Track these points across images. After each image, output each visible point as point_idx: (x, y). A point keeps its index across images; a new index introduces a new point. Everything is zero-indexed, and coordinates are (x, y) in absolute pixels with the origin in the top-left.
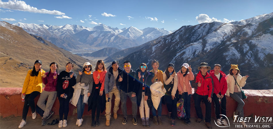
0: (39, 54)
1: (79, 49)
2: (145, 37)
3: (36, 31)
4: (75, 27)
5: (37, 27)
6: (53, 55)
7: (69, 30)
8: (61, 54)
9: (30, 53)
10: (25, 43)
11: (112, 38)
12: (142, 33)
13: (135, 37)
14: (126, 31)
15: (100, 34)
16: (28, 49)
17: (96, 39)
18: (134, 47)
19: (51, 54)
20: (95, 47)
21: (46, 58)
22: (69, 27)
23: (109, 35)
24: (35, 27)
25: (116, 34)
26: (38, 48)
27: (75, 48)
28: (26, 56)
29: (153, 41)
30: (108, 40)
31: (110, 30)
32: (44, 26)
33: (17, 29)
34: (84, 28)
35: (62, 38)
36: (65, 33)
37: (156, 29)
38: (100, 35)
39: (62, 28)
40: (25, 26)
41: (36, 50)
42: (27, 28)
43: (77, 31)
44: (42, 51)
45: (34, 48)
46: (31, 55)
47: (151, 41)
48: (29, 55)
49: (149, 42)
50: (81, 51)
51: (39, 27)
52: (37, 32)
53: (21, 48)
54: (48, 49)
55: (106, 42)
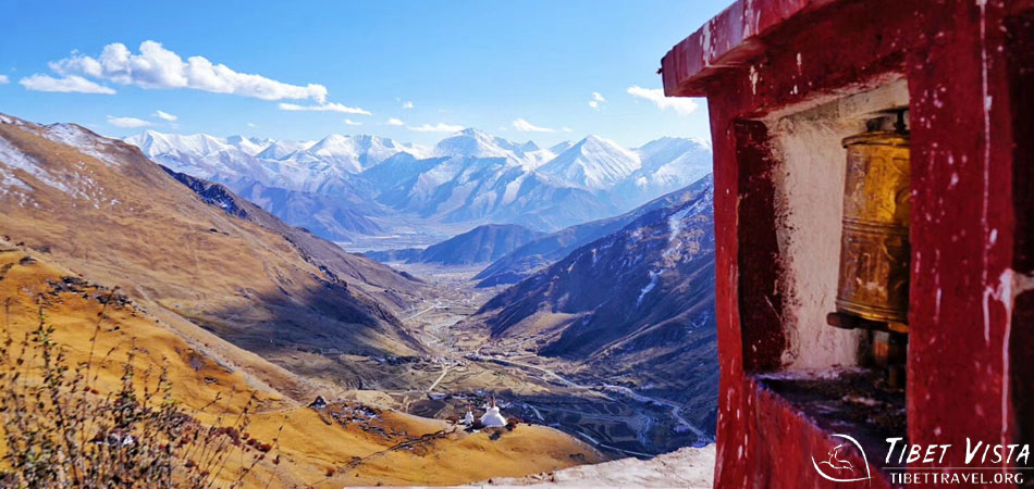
0: (199, 249)
1: (376, 232)
2: (649, 178)
3: (214, 164)
4: (364, 142)
5: (216, 147)
6: (255, 255)
7: (341, 157)
8: (288, 251)
9: (162, 247)
10: (148, 207)
11: (513, 187)
12: (638, 161)
13: (610, 181)
14: (568, 154)
15: (463, 170)
16: (157, 233)
17: (445, 191)
18: (599, 222)
19: (249, 251)
20: (442, 222)
21: (227, 267)
22: (340, 146)
23: (500, 174)
24: (210, 148)
25: (526, 169)
26: (199, 228)
27: (362, 230)
28: (148, 259)
29: (682, 192)
30: (493, 195)
31: (503, 153)
32: (245, 142)
33: (119, 153)
34: (399, 148)
35: (313, 189)
36: (326, 168)
37: (697, 144)
38: (461, 173)
39: (313, 149)
40: (172, 146)
41: (187, 236)
42: (178, 151)
43: (372, 159)
44: (214, 237)
45: (183, 226)
46: (168, 254)
47: (672, 196)
48: (160, 257)
49: (662, 199)
50: (383, 240)
51: (226, 147)
52: (214, 168)
53: (129, 227)
54: (237, 233)
55: (486, 205)
